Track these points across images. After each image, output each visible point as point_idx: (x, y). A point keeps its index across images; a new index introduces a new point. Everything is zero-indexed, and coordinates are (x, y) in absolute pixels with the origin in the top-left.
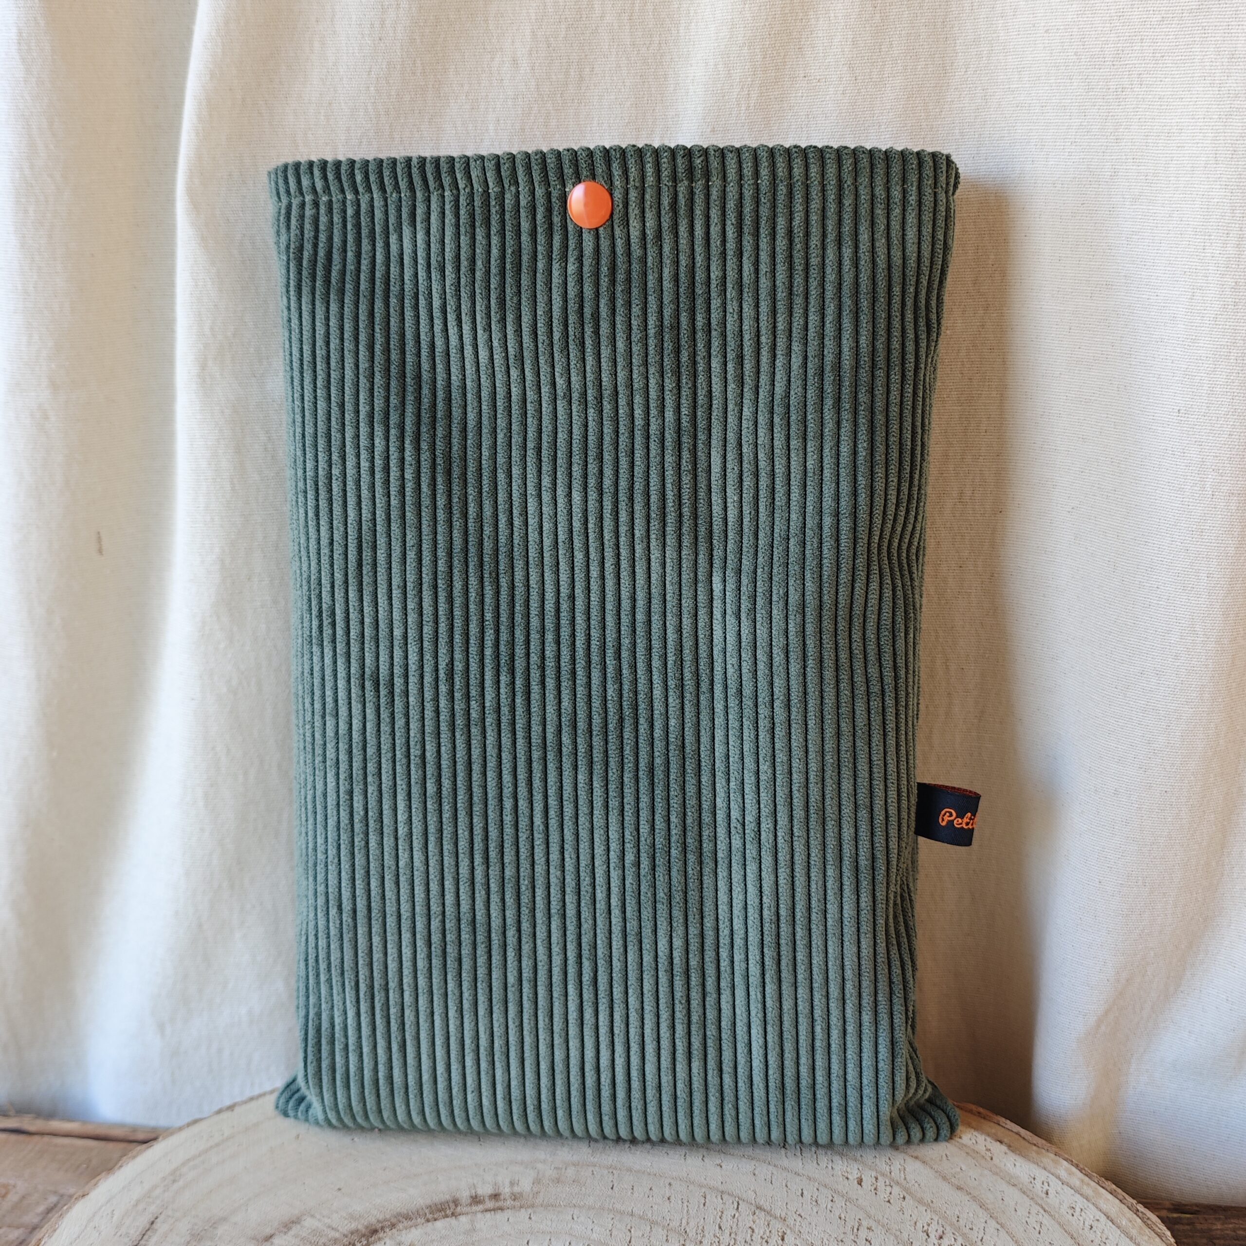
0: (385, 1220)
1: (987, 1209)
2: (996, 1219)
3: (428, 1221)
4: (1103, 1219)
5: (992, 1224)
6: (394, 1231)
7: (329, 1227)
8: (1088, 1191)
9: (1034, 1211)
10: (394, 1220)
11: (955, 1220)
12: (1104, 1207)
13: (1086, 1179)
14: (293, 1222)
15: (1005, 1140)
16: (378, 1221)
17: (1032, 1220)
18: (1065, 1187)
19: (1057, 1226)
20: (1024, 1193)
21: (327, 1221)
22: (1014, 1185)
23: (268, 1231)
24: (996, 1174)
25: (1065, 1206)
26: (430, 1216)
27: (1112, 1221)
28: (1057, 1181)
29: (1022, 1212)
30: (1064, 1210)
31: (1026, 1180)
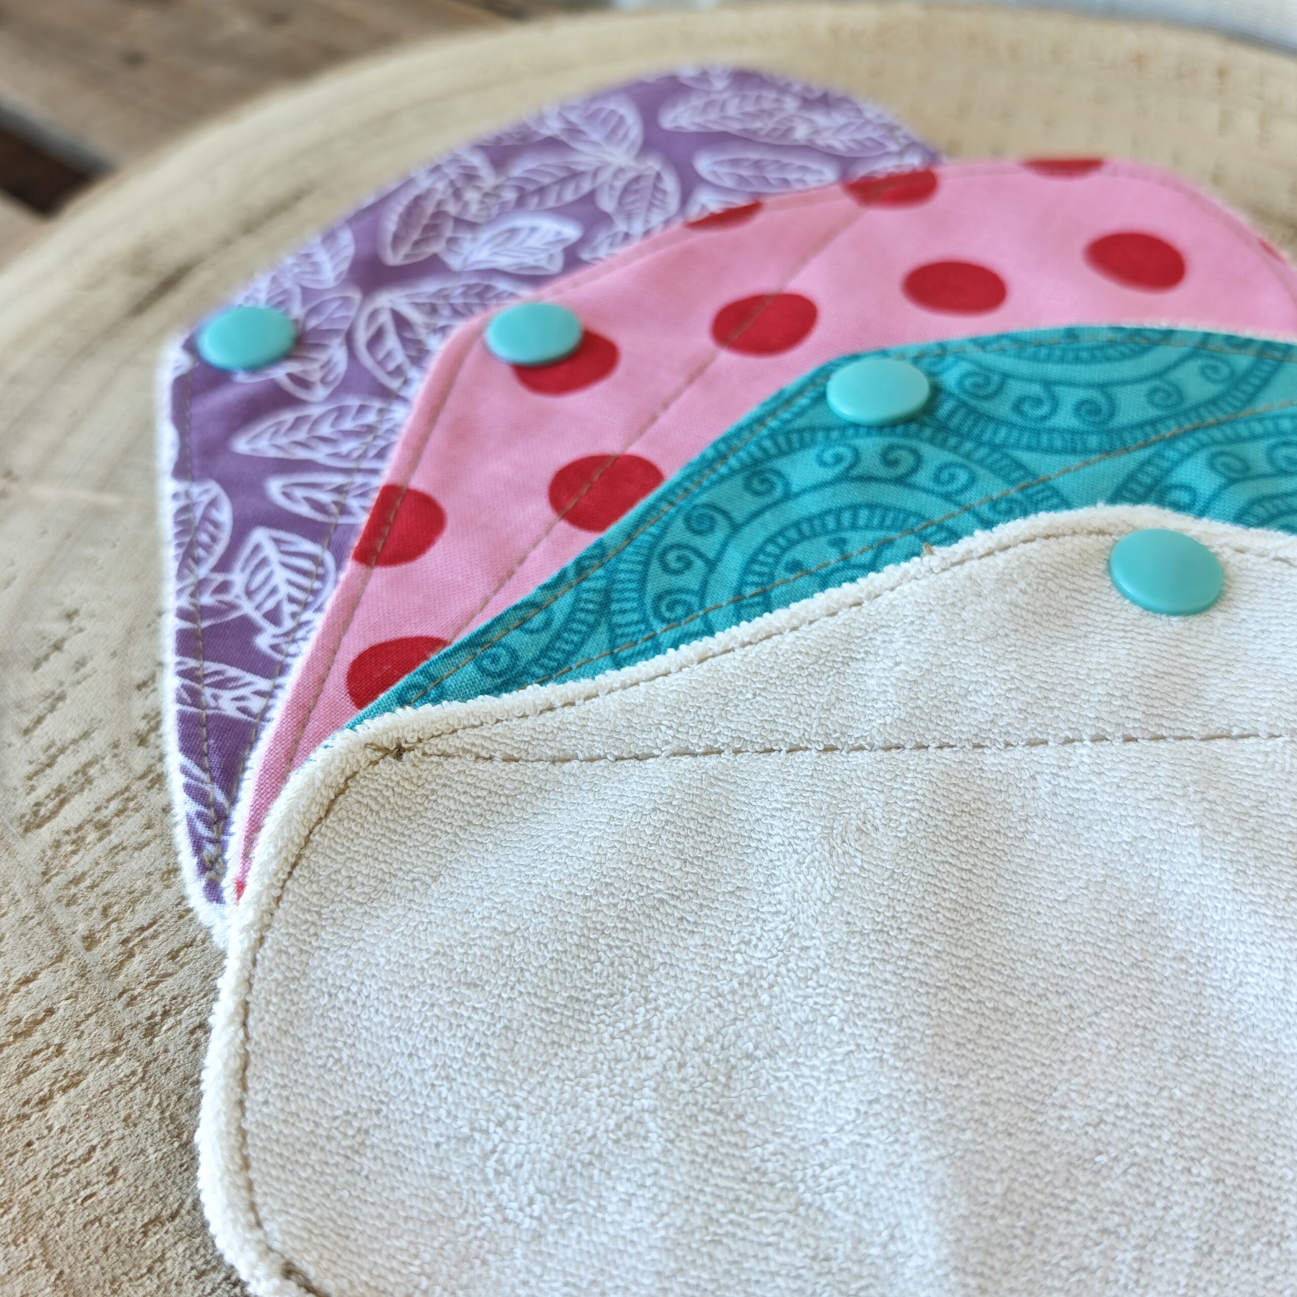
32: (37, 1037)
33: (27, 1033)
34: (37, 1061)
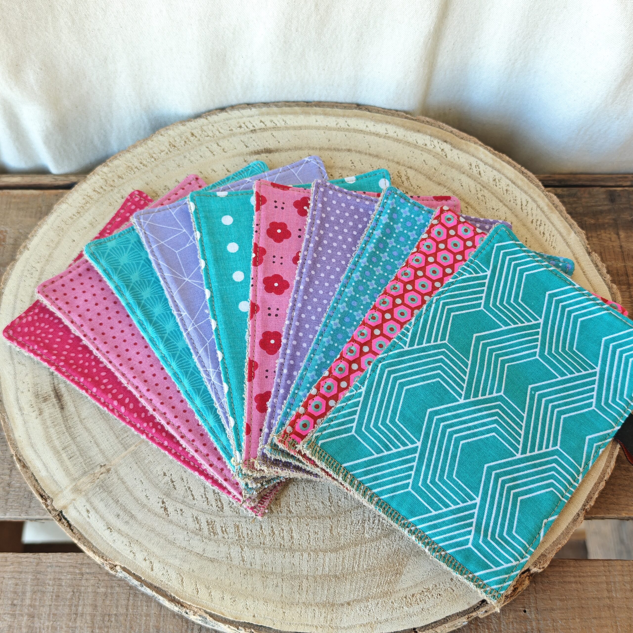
4: (510, 183)
8: (498, 166)
9: (479, 189)
12: (508, 175)
13: (494, 157)
15: (447, 140)
17: (479, 196)
18: (487, 166)
19: (492, 196)
20: (470, 177)
22: (464, 173)
24: (453, 167)
25: (491, 180)
27: (514, 183)
28: (481, 163)
29: (473, 191)
30: (492, 182)
31: (467, 167)
32: (276, 532)
33: (274, 534)
34: (282, 535)
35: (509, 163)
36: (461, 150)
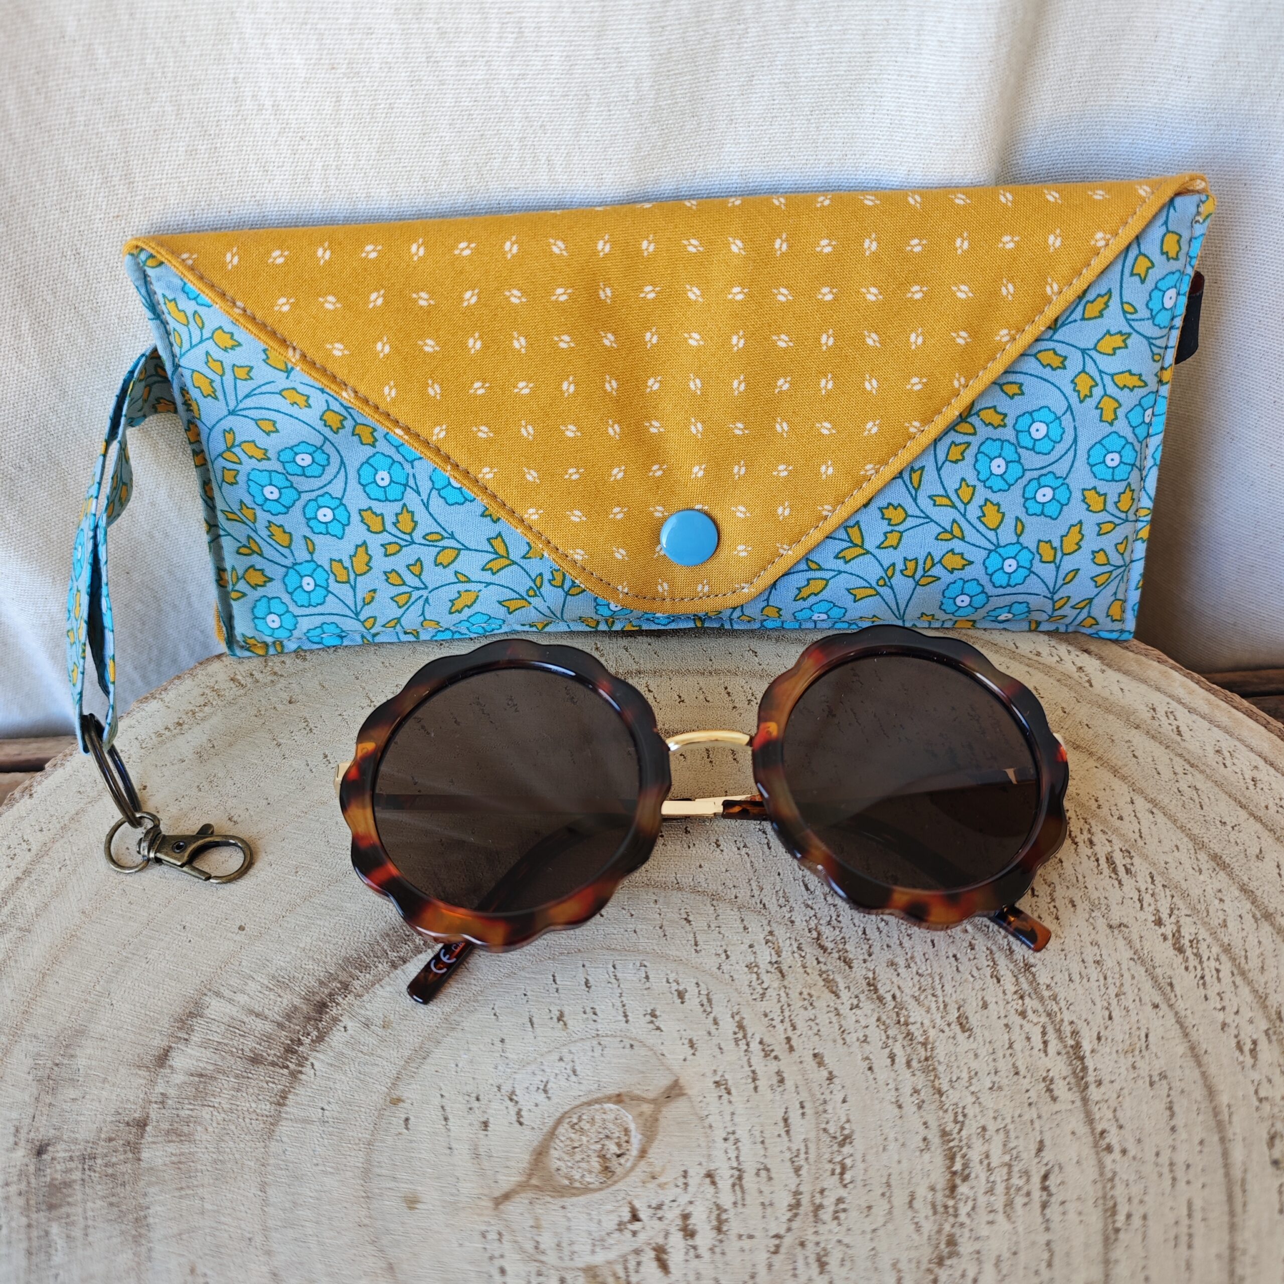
0: (332, 977)
1: (1124, 778)
2: (1141, 792)
3: (394, 966)
4: (1261, 763)
5: (1140, 802)
6: (351, 997)
7: (251, 1012)
8: (1224, 720)
9: (1179, 770)
10: (343, 976)
11: (1094, 806)
12: (1254, 743)
13: (1212, 697)
14: (191, 1015)
15: (1092, 648)
16: (321, 983)
17: (1183, 786)
18: (1195, 717)
19: (1216, 789)
20: (1153, 737)
21: (242, 999)
22: (1137, 727)
23: (159, 1042)
24: (1108, 710)
25: (1210, 750)
26: (393, 955)
27: (1272, 765)
28: (1180, 707)
29: (1167, 774)
30: (1212, 758)
31: (1146, 715)
35: (1250, 715)
36: (1126, 673)
